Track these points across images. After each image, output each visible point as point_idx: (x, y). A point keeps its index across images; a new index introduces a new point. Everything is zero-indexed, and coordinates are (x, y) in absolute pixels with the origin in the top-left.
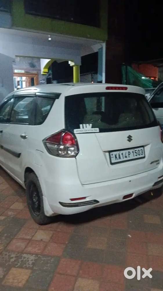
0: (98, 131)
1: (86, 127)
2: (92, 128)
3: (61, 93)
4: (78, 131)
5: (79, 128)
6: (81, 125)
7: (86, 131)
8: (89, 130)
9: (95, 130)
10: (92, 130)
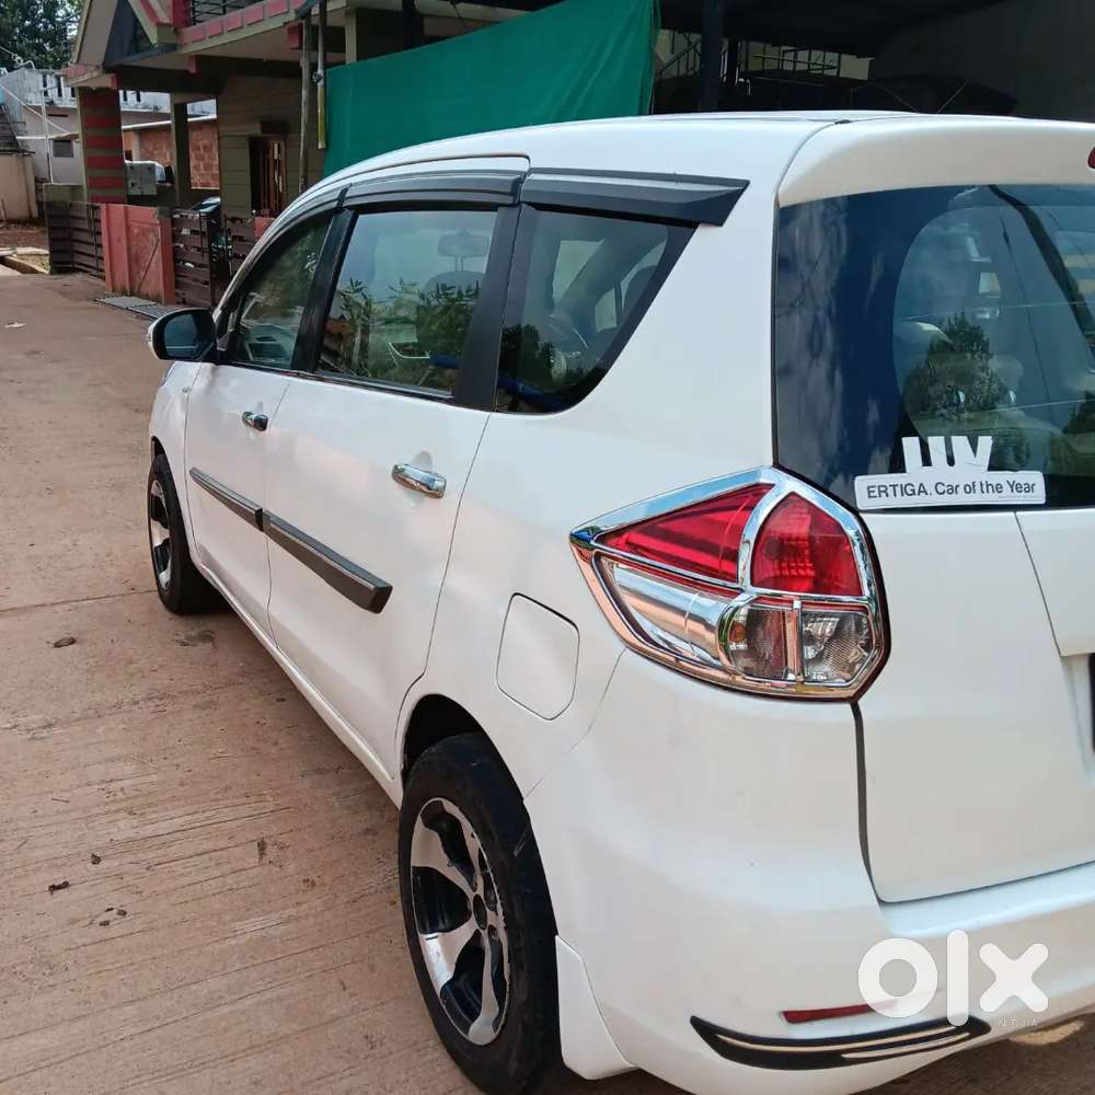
0: (1039, 495)
1: (951, 461)
2: (996, 464)
3: (746, 184)
4: (883, 490)
5: (897, 465)
6: (911, 445)
7: (953, 490)
8: (970, 488)
9: (1015, 487)
10: (998, 488)
